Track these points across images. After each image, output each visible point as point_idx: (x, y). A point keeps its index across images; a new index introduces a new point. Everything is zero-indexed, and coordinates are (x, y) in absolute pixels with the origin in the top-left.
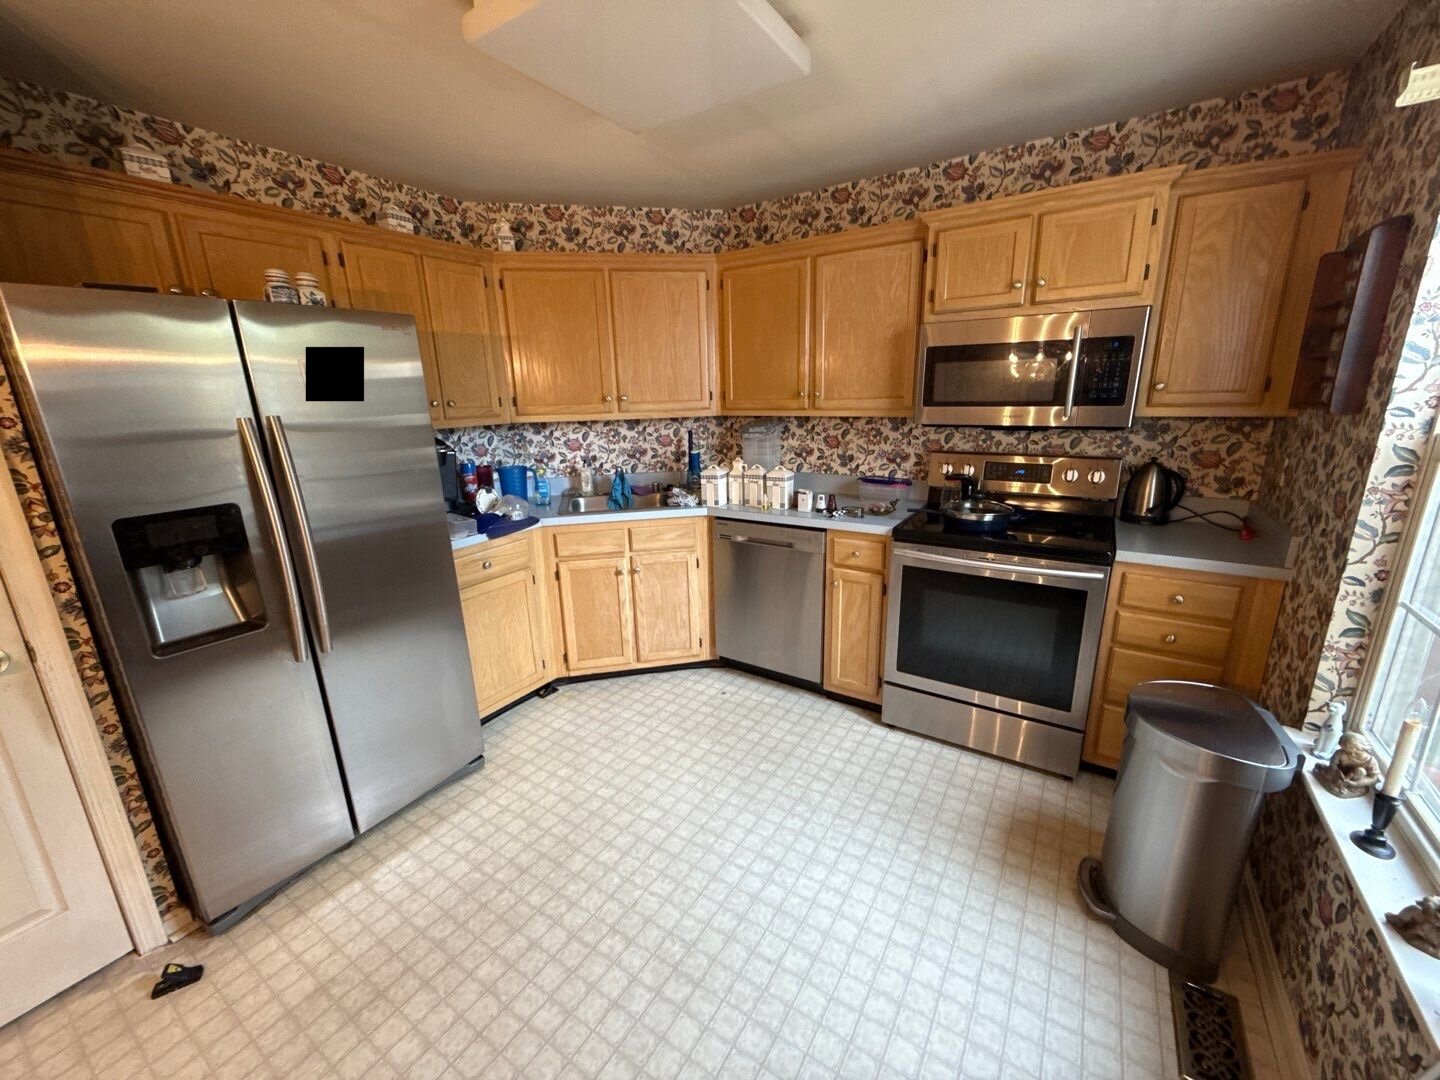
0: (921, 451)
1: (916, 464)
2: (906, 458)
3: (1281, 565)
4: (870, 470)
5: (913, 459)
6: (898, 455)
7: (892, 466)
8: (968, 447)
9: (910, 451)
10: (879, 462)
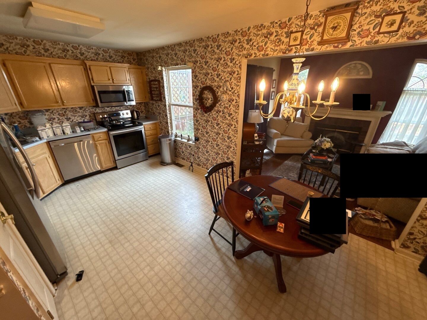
0: (90, 114)
1: (89, 117)
2: (86, 116)
3: (158, 120)
4: (77, 120)
5: (88, 116)
6: (84, 115)
7: (83, 119)
8: (101, 111)
9: (87, 114)
10: (79, 118)
